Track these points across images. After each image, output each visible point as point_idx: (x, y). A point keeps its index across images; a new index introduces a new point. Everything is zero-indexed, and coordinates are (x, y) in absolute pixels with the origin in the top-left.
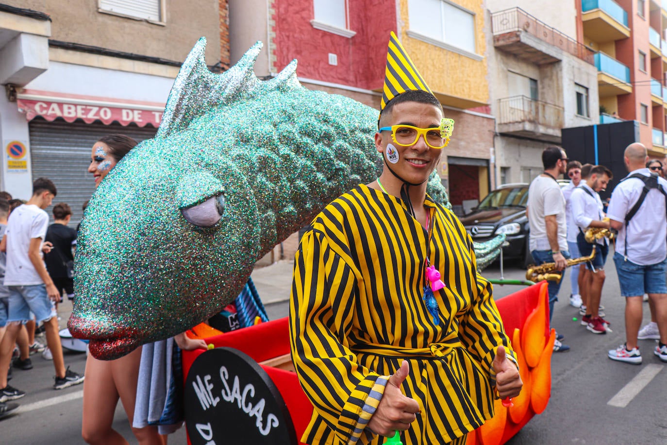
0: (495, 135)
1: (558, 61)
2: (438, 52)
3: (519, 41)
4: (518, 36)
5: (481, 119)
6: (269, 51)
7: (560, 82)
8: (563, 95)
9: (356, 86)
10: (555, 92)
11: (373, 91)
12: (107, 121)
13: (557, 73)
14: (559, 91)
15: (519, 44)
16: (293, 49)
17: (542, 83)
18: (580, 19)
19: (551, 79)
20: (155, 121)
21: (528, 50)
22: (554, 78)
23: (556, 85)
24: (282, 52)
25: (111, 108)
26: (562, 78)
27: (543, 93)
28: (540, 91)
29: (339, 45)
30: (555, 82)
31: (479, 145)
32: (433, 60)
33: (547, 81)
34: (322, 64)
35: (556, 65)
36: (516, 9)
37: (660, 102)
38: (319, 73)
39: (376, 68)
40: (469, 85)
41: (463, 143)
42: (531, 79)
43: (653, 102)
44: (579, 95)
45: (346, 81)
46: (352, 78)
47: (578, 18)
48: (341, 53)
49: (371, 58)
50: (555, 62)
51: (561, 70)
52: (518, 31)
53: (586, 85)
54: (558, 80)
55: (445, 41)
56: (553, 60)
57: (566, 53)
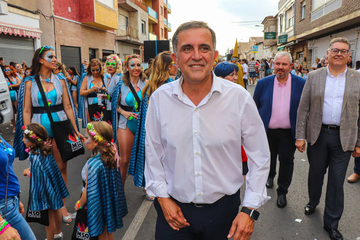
0: (116, 41)
1: (137, 11)
2: (104, 9)
3: (126, 3)
4: (125, 1)
5: (112, 34)
6: (52, 6)
7: (137, 20)
8: (138, 25)
9: (76, 21)
10: (135, 23)
11: (82, 23)
12: (11, 33)
14: (137, 23)
15: (126, 4)
16: (58, 5)
17: (130, 19)
19: (133, 18)
20: (24, 34)
21: (128, 6)
22: (135, 17)
23: (135, 20)
24: (55, 6)
25: (12, 28)
26: (138, 18)
27: (130, 23)
28: (129, 22)
29: (71, 3)
30: (135, 19)
31: (111, 45)
32: (103, 12)
33: (131, 18)
34: (67, 11)
35: (136, 12)
37: (167, 28)
38: (66, 15)
39: (83, 14)
40: (113, 22)
41: (106, 44)
42: (126, 17)
43: (165, 27)
44: (142, 24)
45: (73, 19)
46: (75, 17)
48: (71, 7)
49: (81, 9)
50: (135, 11)
51: (138, 14)
53: (145, 21)
54: (136, 18)
55: (106, 4)
56: (135, 10)
57: (139, 8)
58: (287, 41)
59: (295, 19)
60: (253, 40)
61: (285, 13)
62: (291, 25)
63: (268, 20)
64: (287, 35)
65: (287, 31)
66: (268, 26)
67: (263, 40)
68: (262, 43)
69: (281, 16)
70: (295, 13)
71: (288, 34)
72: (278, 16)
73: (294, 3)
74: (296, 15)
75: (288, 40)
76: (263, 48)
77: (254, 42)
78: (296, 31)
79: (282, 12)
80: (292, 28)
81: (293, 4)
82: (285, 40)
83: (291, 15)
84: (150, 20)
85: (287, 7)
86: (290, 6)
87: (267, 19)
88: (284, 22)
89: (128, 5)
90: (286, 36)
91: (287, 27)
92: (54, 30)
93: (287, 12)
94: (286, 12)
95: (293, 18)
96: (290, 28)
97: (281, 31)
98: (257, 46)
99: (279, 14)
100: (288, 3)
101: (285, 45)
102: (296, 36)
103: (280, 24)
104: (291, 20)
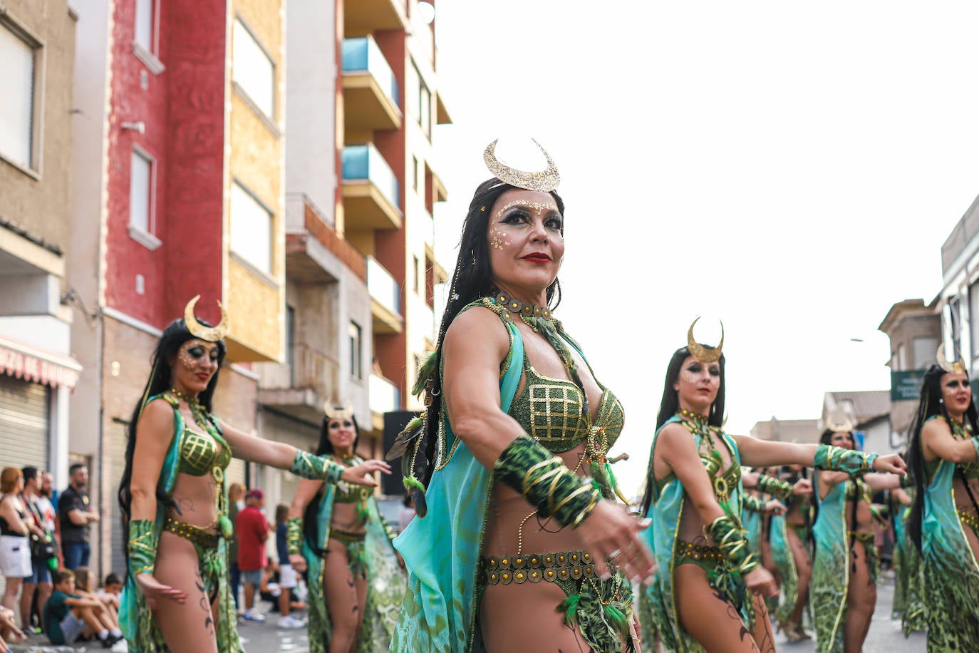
1: (334, 282)
2: (249, 281)
3: (304, 253)
4: (303, 244)
5: (245, 379)
6: (101, 273)
7: (334, 319)
8: (338, 341)
9: (154, 326)
10: (325, 333)
13: (330, 302)
14: (332, 332)
15: (302, 255)
16: (115, 272)
17: (302, 314)
18: (341, 193)
19: (319, 311)
22: (324, 309)
23: (326, 322)
27: (303, 334)
28: (298, 328)
29: (145, 262)
30: (326, 317)
33: (310, 313)
34: (133, 292)
35: (330, 288)
36: (301, 197)
38: (131, 306)
42: (289, 308)
44: (351, 339)
45: (146, 318)
47: (337, 192)
48: (145, 275)
50: (329, 282)
51: (337, 296)
52: (304, 235)
53: (360, 324)
54: (331, 313)
56: (327, 278)
57: (344, 268)
60: (841, 409)
61: (965, 291)
63: (900, 317)
66: (904, 341)
67: (885, 407)
68: (884, 418)
69: (955, 303)
72: (940, 305)
76: (891, 441)
77: (849, 414)
79: (952, 290)
84: (376, 321)
85: (970, 268)
87: (898, 312)
88: (966, 326)
89: (309, 259)
92: (101, 360)
93: (974, 290)
94: (970, 288)
98: (863, 433)
99: (945, 296)
100: (974, 254)
103: (953, 337)
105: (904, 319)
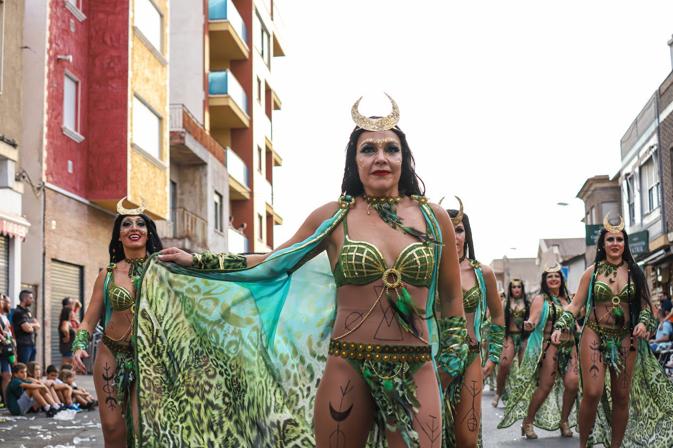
1: (204, 164)
3: (183, 144)
4: (182, 138)
6: (44, 159)
7: (203, 190)
8: (206, 206)
9: (80, 196)
10: (198, 200)
11: (91, 202)
13: (201, 179)
14: (203, 200)
16: (52, 158)
17: (181, 186)
18: (208, 103)
19: (193, 184)
22: (197, 183)
24: (49, 160)
26: (206, 185)
28: (178, 196)
29: (73, 151)
30: (198, 189)
33: (187, 186)
34: (65, 172)
35: (201, 169)
36: (181, 106)
38: (64, 182)
39: (96, 177)
40: (159, 198)
42: (172, 182)
43: (267, 212)
44: (216, 204)
45: (75, 190)
46: (78, 187)
47: (205, 103)
48: (74, 160)
49: (92, 166)
50: (199, 165)
51: (206, 175)
52: (183, 132)
53: (221, 194)
54: (201, 186)
56: (199, 162)
57: (211, 155)
58: (648, 250)
59: (662, 190)
60: (552, 251)
61: (637, 170)
62: (655, 205)
63: (593, 188)
64: (646, 233)
65: (646, 221)
66: (595, 204)
67: (582, 249)
68: (581, 257)
69: (630, 178)
70: (661, 173)
71: (649, 229)
72: (620, 179)
73: (655, 148)
74: (664, 178)
75: (652, 248)
77: (557, 255)
78: (667, 222)
79: (628, 170)
80: (657, 214)
81: (653, 150)
82: (644, 247)
83: (652, 178)
84: (232, 191)
85: (641, 154)
86: (648, 156)
87: (591, 185)
88: (637, 194)
89: (187, 149)
90: (644, 235)
91: (647, 211)
92: (44, 219)
93: (643, 169)
94: (640, 168)
95: (659, 186)
96: (653, 214)
97: (632, 221)
98: (567, 267)
99: (623, 174)
100: (644, 145)
101: (646, 260)
102: (669, 235)
103: (629, 202)
104: (655, 192)
105: (595, 190)
